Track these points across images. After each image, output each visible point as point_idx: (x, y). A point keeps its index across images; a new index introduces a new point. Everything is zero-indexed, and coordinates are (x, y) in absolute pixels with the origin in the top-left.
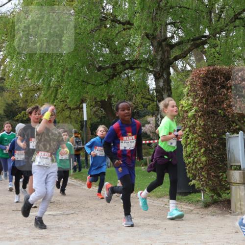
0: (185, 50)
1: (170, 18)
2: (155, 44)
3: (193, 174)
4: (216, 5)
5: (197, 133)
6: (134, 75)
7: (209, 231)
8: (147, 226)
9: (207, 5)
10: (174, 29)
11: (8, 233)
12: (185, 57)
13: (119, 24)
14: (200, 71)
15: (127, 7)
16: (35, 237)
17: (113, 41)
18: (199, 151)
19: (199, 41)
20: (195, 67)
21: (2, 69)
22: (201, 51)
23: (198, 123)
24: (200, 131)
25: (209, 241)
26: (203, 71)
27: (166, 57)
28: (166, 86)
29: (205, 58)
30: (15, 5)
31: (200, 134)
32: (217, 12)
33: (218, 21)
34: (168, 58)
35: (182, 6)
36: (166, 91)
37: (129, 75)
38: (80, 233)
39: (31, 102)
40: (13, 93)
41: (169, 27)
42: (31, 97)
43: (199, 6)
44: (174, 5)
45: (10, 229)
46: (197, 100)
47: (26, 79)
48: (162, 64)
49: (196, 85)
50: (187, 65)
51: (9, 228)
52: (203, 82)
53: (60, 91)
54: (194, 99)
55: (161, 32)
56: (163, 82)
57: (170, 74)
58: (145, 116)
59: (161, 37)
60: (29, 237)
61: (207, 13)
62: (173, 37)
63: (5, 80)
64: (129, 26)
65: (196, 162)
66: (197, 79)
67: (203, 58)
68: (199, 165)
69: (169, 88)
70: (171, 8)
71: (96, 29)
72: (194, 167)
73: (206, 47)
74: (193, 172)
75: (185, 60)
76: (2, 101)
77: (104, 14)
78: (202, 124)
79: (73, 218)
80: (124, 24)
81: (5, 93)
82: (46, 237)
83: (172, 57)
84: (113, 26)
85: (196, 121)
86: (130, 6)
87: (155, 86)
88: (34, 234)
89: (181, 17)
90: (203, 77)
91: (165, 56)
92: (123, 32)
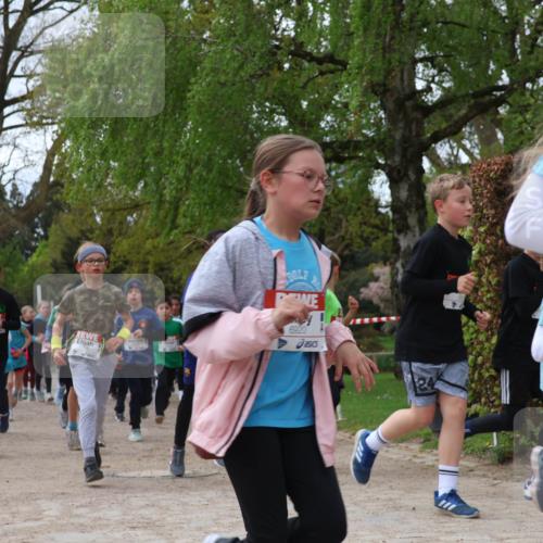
0: (456, 118)
1: (423, 47)
2: (391, 105)
3: (475, 391)
4: (527, 18)
5: (482, 301)
6: (343, 174)
7: (510, 513)
8: (373, 501)
9: (506, 17)
10: (433, 71)
11: (77, 516)
12: (455, 133)
13: (309, 61)
14: (489, 165)
15: (326, 23)
16: (135, 525)
17: (297, 100)
18: (488, 340)
19: (487, 98)
20: (479, 157)
21: (55, 162)
22: (492, 121)
23: (484, 280)
24: (491, 298)
25: (509, 535)
26: (496, 164)
27: (414, 133)
28: (414, 198)
29: (500, 136)
30: (82, 21)
31: (489, 303)
32: (528, 32)
33: (531, 53)
34: (419, 135)
35: (448, 20)
36: (414, 209)
37: (333, 173)
38: (230, 516)
39: (120, 234)
40: (81, 215)
41: (420, 67)
42: (121, 223)
43: (488, 20)
44: (431, 17)
45: (82, 506)
46: (482, 229)
47: (110, 184)
48: (405, 150)
49: (481, 195)
50: (461, 151)
51: (78, 504)
52: (495, 189)
53: (182, 209)
54: (476, 228)
55: (402, 79)
56: (409, 190)
57: (424, 171)
58: (367, 265)
59: (403, 89)
60: (123, 523)
61: (506, 34)
62: (428, 89)
63: (62, 186)
64: (331, 66)
65: (482, 365)
66: (482, 183)
67: (496, 135)
68: (487, 370)
69: (420, 202)
70: (424, 26)
71: (259, 72)
72: (476, 375)
73: (502, 110)
74: (473, 385)
75: (455, 141)
76: (59, 232)
77: (277, 39)
78: (493, 283)
79: (215, 483)
80: (320, 61)
81: (65, 216)
82: (157, 523)
83: (429, 135)
84: (297, 65)
85: (480, 276)
86: (334, 21)
87: (390, 200)
88: (130, 517)
89: (447, 46)
90: (496, 179)
91: (410, 131)
92: (320, 80)
